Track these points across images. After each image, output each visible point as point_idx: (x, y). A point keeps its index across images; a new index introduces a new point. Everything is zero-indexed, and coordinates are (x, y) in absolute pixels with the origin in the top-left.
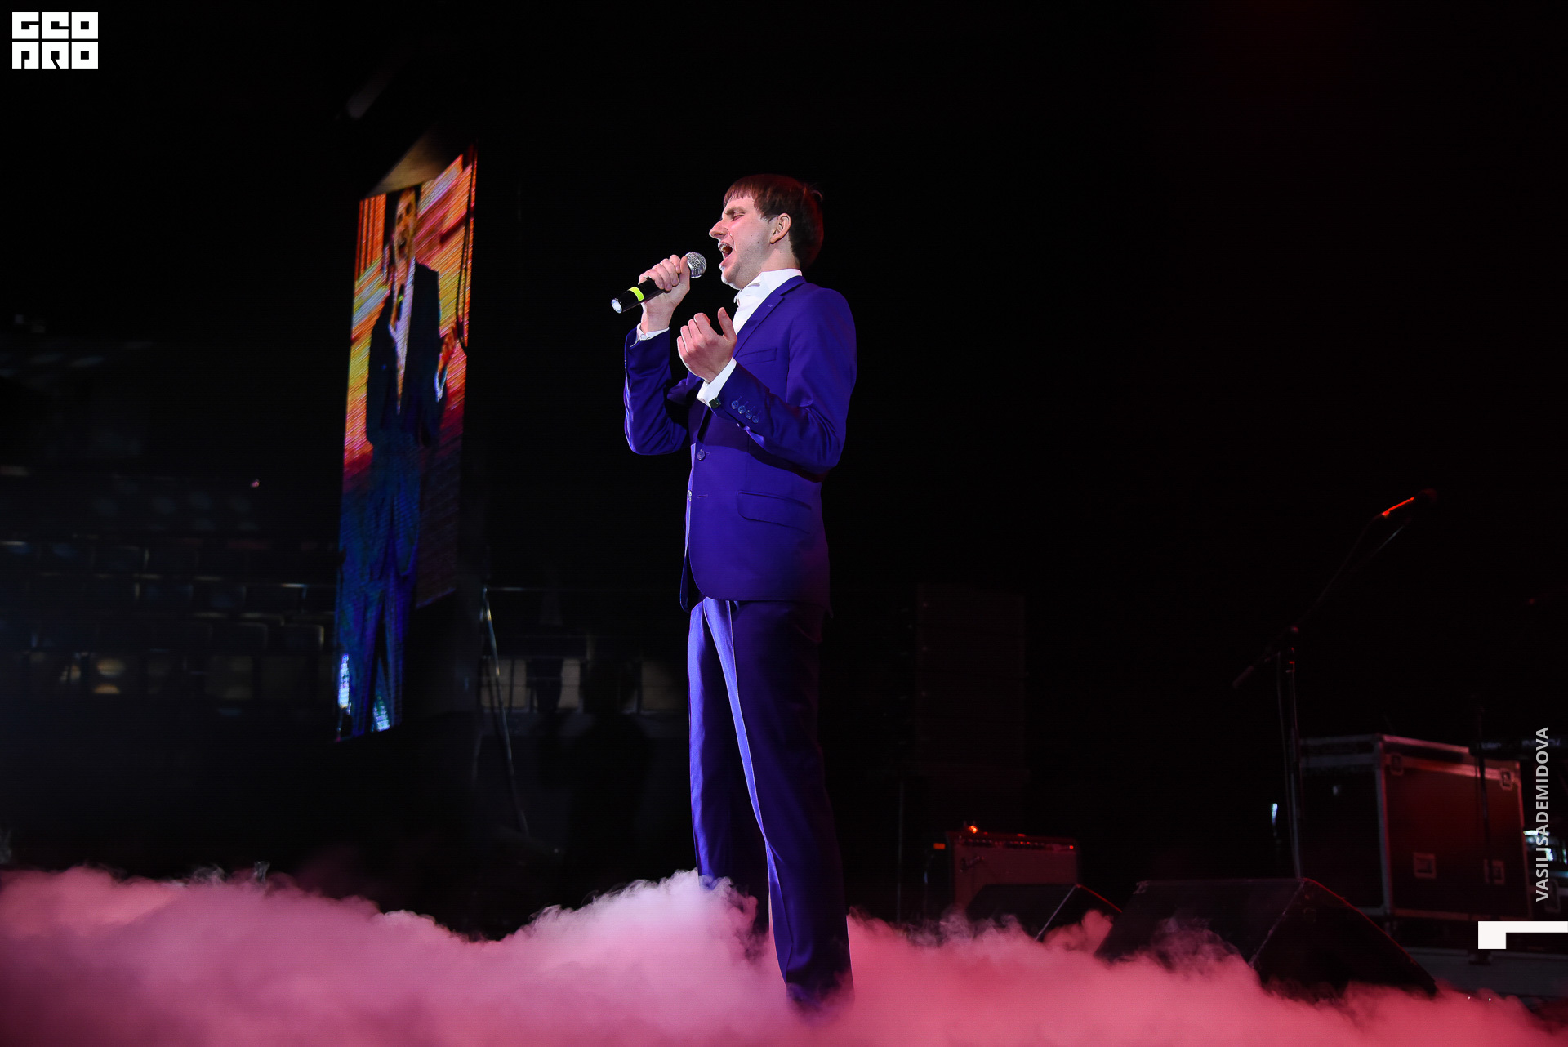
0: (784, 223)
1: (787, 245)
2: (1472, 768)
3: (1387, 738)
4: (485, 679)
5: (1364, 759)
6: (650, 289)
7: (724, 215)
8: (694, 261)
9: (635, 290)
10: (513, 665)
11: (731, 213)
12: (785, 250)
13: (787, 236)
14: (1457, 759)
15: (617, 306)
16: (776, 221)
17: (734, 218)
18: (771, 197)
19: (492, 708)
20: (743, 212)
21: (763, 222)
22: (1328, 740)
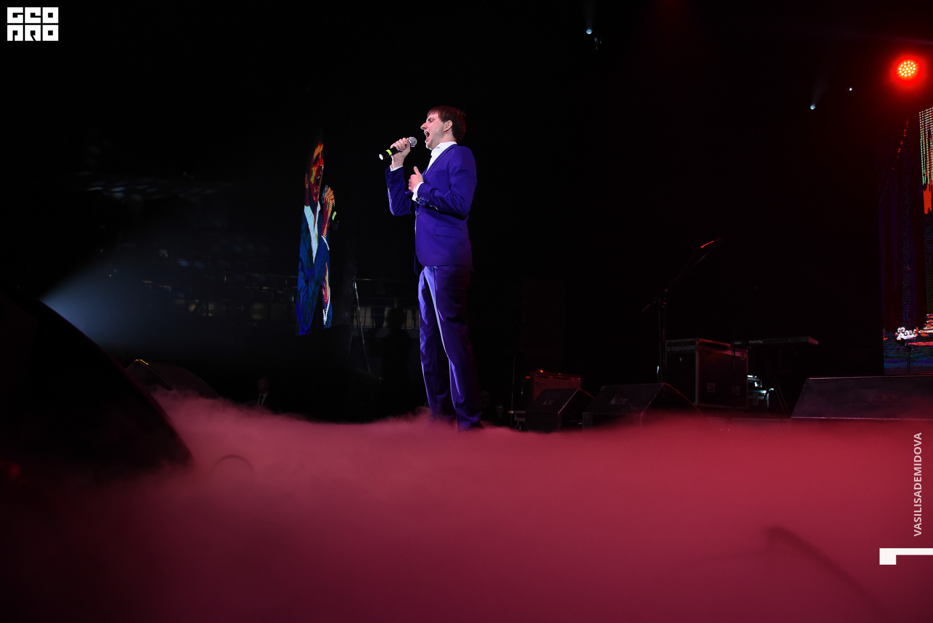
0: (450, 124)
1: (450, 132)
2: (731, 352)
3: (701, 340)
4: (355, 314)
5: (692, 347)
6: (394, 151)
7: (427, 121)
8: (412, 140)
9: (388, 151)
10: (366, 309)
11: (429, 120)
12: (450, 135)
13: (451, 130)
14: (726, 348)
15: (381, 157)
16: (446, 123)
17: (431, 122)
18: (445, 114)
19: (358, 326)
20: (434, 119)
21: (442, 123)
22: (679, 340)
